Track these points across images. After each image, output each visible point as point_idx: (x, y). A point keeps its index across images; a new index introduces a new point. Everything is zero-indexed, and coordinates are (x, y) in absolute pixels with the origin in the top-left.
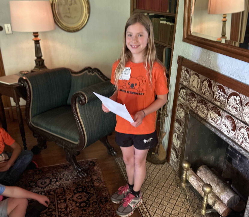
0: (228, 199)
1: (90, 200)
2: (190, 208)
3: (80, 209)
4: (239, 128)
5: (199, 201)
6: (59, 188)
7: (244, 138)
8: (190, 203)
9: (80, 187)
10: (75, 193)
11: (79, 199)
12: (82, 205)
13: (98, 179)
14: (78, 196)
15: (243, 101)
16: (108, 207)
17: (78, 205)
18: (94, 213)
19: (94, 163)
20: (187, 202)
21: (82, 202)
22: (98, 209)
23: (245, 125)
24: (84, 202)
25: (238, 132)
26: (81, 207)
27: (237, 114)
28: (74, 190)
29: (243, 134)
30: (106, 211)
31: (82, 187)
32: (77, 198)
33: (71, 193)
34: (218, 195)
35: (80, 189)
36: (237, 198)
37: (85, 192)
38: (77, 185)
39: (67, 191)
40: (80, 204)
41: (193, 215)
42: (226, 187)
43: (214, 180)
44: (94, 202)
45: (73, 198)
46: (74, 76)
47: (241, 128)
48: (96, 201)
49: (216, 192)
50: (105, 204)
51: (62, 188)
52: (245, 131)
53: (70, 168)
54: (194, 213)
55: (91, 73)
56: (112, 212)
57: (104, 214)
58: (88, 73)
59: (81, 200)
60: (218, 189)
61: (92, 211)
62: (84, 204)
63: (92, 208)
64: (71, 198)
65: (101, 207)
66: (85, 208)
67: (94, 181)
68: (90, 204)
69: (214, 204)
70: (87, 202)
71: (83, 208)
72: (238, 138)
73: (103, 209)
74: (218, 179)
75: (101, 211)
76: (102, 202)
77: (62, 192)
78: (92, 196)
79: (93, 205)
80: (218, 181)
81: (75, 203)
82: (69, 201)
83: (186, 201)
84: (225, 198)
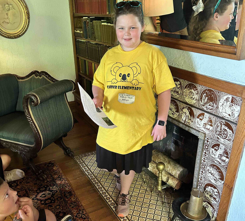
0: (179, 173)
1: (54, 196)
2: (148, 188)
3: (46, 206)
4: (182, 109)
5: (154, 182)
6: (21, 191)
7: (187, 117)
8: (147, 184)
9: (42, 186)
10: (38, 193)
11: (43, 197)
12: (47, 202)
13: (59, 177)
14: (42, 195)
15: (182, 85)
16: (73, 200)
17: (43, 202)
18: (60, 207)
19: (52, 164)
20: (145, 184)
21: (46, 200)
22: (64, 203)
23: (186, 105)
24: (49, 199)
25: (181, 113)
26: (46, 204)
27: (179, 97)
28: (37, 191)
29: (185, 113)
30: (71, 203)
31: (44, 187)
32: (40, 197)
33: (34, 194)
34: (170, 172)
35: (43, 188)
36: (186, 171)
37: (48, 190)
38: (39, 186)
39: (30, 192)
40: (45, 202)
41: (151, 194)
42: (176, 164)
43: (166, 160)
44: (59, 197)
45: (37, 198)
46: (21, 81)
47: (184, 108)
48: (61, 197)
49: (168, 169)
50: (70, 198)
51: (24, 190)
52: (187, 110)
53: (29, 172)
54: (151, 192)
55: (38, 77)
56: (78, 203)
57: (70, 206)
58: (35, 77)
59: (46, 198)
60: (169, 167)
61: (58, 205)
62: (50, 201)
63: (57, 203)
64: (35, 197)
65: (66, 200)
66: (50, 204)
67: (56, 179)
68: (55, 200)
69: (168, 180)
70: (52, 198)
71: (49, 204)
72: (181, 117)
73: (69, 202)
74: (168, 159)
75: (67, 204)
76: (66, 196)
77: (25, 194)
78: (56, 193)
79: (58, 200)
80: (169, 160)
81: (40, 201)
82: (34, 201)
83: (143, 183)
84: (176, 173)
